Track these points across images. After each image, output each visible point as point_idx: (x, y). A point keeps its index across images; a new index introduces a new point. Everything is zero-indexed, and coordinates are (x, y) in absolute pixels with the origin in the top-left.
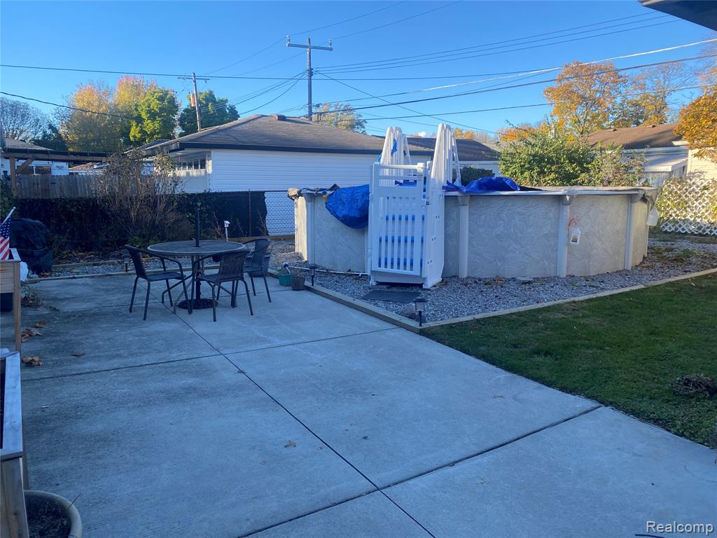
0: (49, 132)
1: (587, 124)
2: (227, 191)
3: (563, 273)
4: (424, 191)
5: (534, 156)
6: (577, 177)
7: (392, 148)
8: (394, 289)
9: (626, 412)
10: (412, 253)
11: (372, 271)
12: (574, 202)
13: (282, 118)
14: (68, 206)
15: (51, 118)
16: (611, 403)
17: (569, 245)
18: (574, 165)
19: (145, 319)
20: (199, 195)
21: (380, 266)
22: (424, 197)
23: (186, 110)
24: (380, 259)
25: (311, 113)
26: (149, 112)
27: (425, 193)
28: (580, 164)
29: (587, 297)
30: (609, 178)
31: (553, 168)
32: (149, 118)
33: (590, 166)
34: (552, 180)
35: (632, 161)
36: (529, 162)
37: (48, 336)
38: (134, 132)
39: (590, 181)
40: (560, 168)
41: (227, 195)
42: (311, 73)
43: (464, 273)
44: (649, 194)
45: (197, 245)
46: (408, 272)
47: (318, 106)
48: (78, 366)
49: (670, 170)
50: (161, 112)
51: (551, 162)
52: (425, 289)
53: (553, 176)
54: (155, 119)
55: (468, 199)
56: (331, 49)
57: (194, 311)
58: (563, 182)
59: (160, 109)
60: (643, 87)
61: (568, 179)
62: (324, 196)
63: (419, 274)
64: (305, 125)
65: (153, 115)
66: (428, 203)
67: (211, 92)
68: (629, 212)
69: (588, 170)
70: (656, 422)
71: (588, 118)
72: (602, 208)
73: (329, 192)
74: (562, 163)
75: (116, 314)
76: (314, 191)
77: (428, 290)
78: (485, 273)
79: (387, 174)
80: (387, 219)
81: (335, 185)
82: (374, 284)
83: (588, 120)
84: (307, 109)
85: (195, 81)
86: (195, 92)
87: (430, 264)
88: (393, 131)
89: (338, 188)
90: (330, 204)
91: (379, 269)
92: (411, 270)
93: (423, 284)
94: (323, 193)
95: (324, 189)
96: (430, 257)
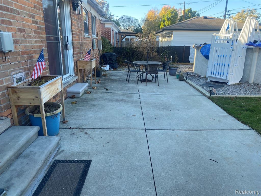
0: (138, 26)
2: (176, 46)
4: (232, 45)
7: (227, 28)
8: (216, 84)
10: (224, 70)
11: (208, 76)
13: (205, 18)
14: (127, 50)
15: (139, 21)
16: (256, 130)
19: (128, 83)
20: (166, 47)
21: (211, 74)
22: (232, 48)
23: (181, 16)
24: (211, 72)
26: (167, 18)
32: (167, 20)
37: (103, 83)
38: (162, 26)
41: (176, 47)
43: (252, 81)
45: (147, 62)
46: (221, 77)
47: (229, 11)
48: (103, 91)
50: (171, 18)
54: (169, 20)
55: (258, 49)
57: (142, 82)
59: (171, 16)
62: (200, 47)
63: (225, 79)
65: (168, 19)
66: (233, 50)
67: (191, 9)
75: (123, 81)
76: (198, 45)
77: (229, 85)
79: (223, 38)
80: (218, 56)
81: (205, 43)
82: (209, 81)
84: (224, 13)
85: (184, 5)
86: (184, 9)
87: (232, 75)
88: (228, 21)
89: (207, 44)
90: (202, 50)
91: (210, 75)
92: (223, 77)
93: (227, 83)
94: (201, 46)
95: (201, 45)
96: (232, 72)
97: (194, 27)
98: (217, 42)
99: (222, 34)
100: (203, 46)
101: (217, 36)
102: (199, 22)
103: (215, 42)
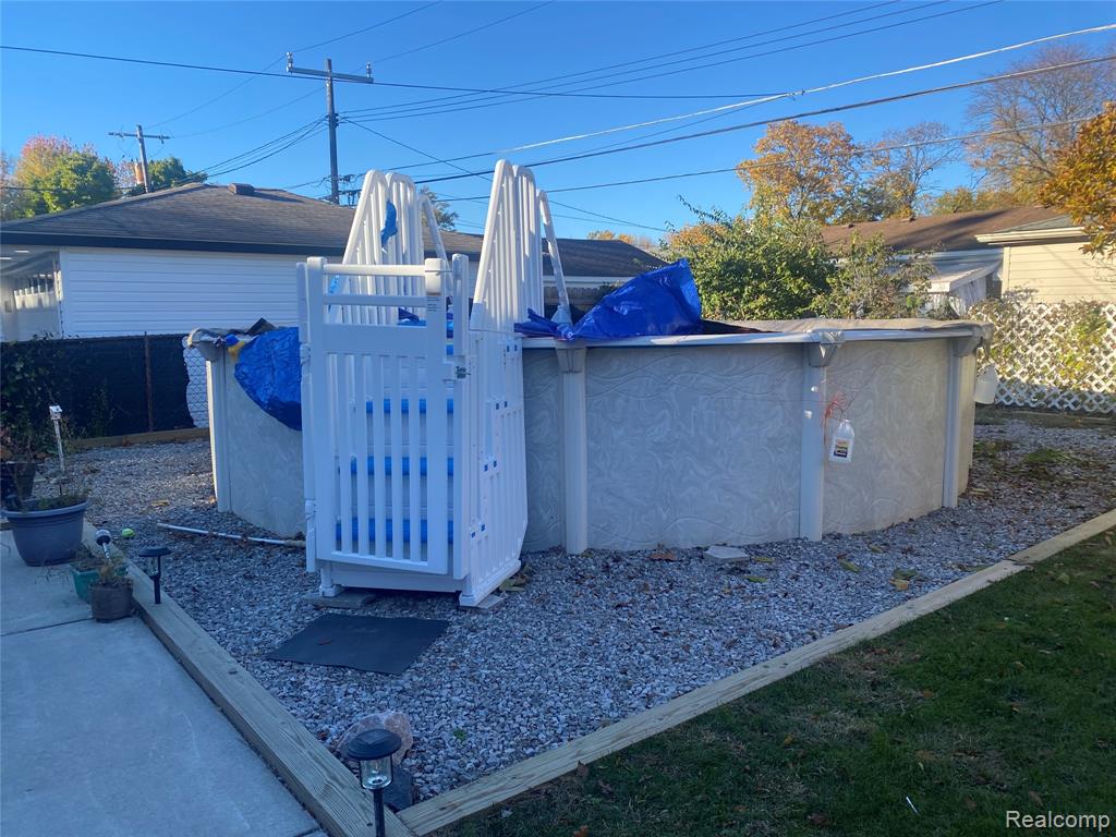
1: (802, 221)
4: (450, 334)
5: (729, 263)
6: (806, 303)
7: (382, 227)
10: (424, 504)
12: (836, 358)
13: (245, 190)
17: (826, 462)
18: (800, 281)
21: (339, 547)
24: (338, 526)
25: (336, 192)
26: (57, 193)
27: (450, 342)
28: (811, 278)
30: (865, 303)
31: (763, 286)
34: (762, 308)
35: (907, 270)
36: (720, 276)
39: (832, 310)
40: (774, 285)
42: (333, 121)
43: (579, 543)
46: (414, 563)
47: (347, 179)
49: (947, 290)
50: (79, 194)
51: (760, 275)
52: (465, 609)
53: (762, 300)
55: (582, 354)
56: (370, 81)
58: (781, 311)
59: (78, 188)
60: (886, 163)
61: (792, 306)
62: (231, 349)
63: (443, 570)
64: (293, 204)
65: (65, 199)
66: (461, 373)
67: (176, 161)
68: (952, 378)
69: (827, 289)
71: (806, 209)
73: (244, 340)
74: (778, 277)
76: (216, 335)
77: (476, 610)
78: (631, 536)
79: (370, 291)
80: (370, 411)
81: (262, 322)
82: (331, 592)
83: (806, 214)
84: (329, 184)
85: (141, 141)
86: (142, 160)
87: (480, 535)
88: (383, 182)
89: (271, 328)
90: (245, 370)
91: (336, 555)
92: (424, 557)
93: (459, 593)
94: (233, 342)
95: (237, 332)
96: (479, 517)
97: (187, 231)
98: (339, 320)
99: (364, 262)
100: (248, 339)
101: (332, 274)
102: (216, 210)
103: (327, 321)
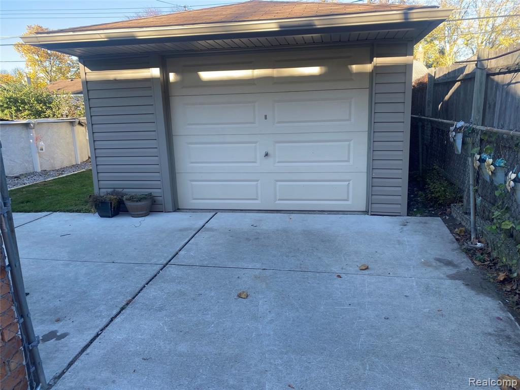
3: (39, 170)
5: (10, 98)
6: (44, 112)
9: (65, 212)
12: (37, 127)
16: (58, 211)
17: (39, 153)
18: (41, 105)
29: (52, 179)
31: (26, 107)
33: (51, 105)
34: (27, 115)
36: (7, 103)
39: (54, 115)
40: (31, 107)
44: (83, 121)
51: (24, 103)
53: (27, 112)
58: (36, 116)
68: (73, 131)
69: (51, 108)
70: (77, 211)
72: (55, 130)
74: (32, 104)
